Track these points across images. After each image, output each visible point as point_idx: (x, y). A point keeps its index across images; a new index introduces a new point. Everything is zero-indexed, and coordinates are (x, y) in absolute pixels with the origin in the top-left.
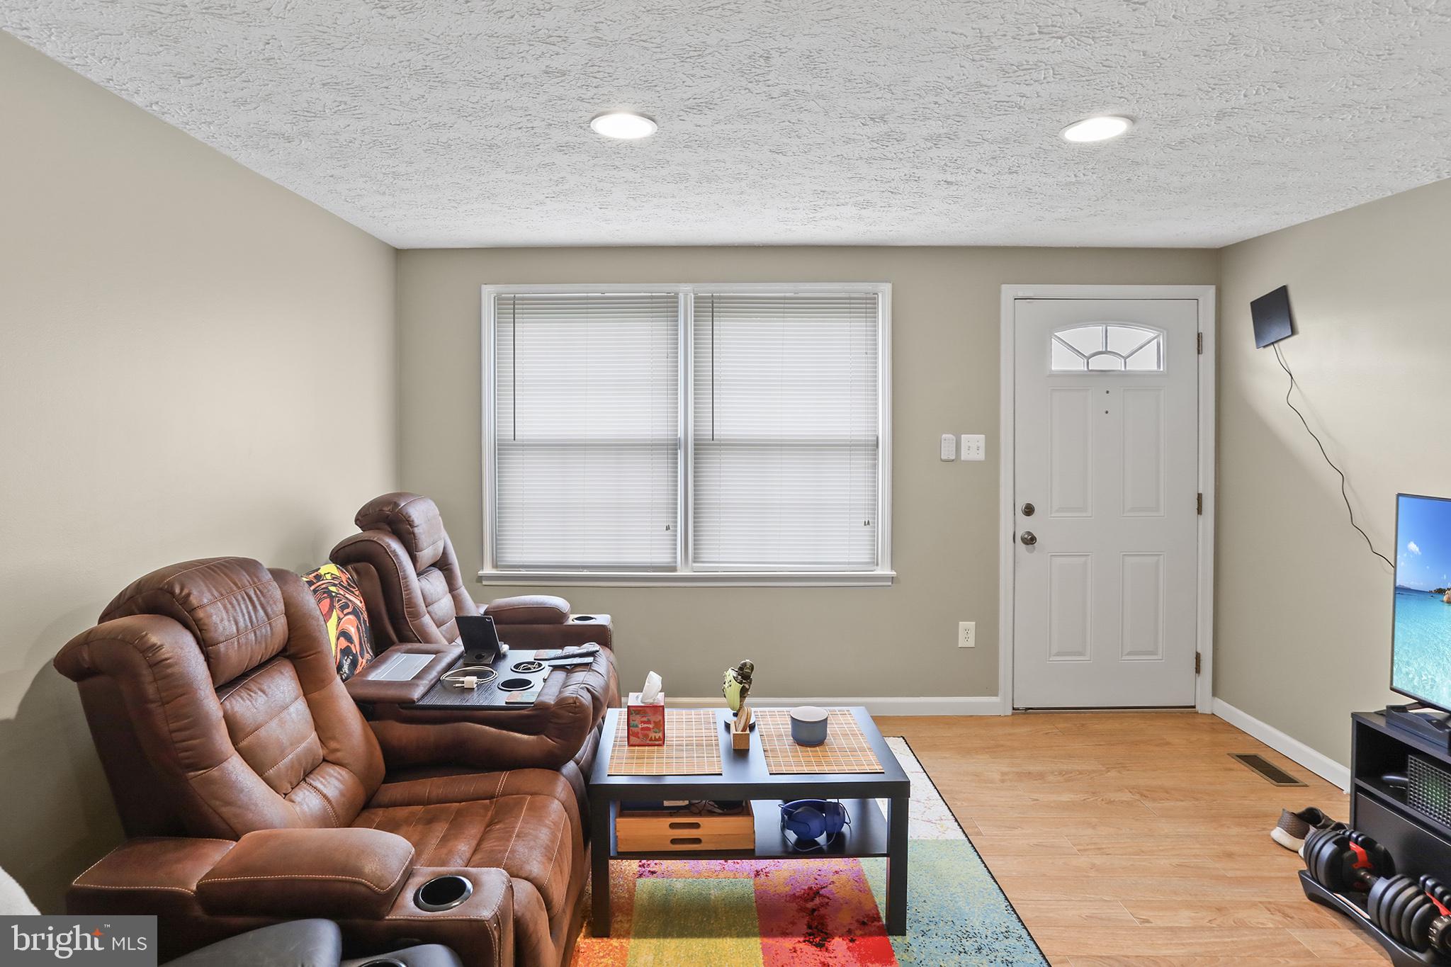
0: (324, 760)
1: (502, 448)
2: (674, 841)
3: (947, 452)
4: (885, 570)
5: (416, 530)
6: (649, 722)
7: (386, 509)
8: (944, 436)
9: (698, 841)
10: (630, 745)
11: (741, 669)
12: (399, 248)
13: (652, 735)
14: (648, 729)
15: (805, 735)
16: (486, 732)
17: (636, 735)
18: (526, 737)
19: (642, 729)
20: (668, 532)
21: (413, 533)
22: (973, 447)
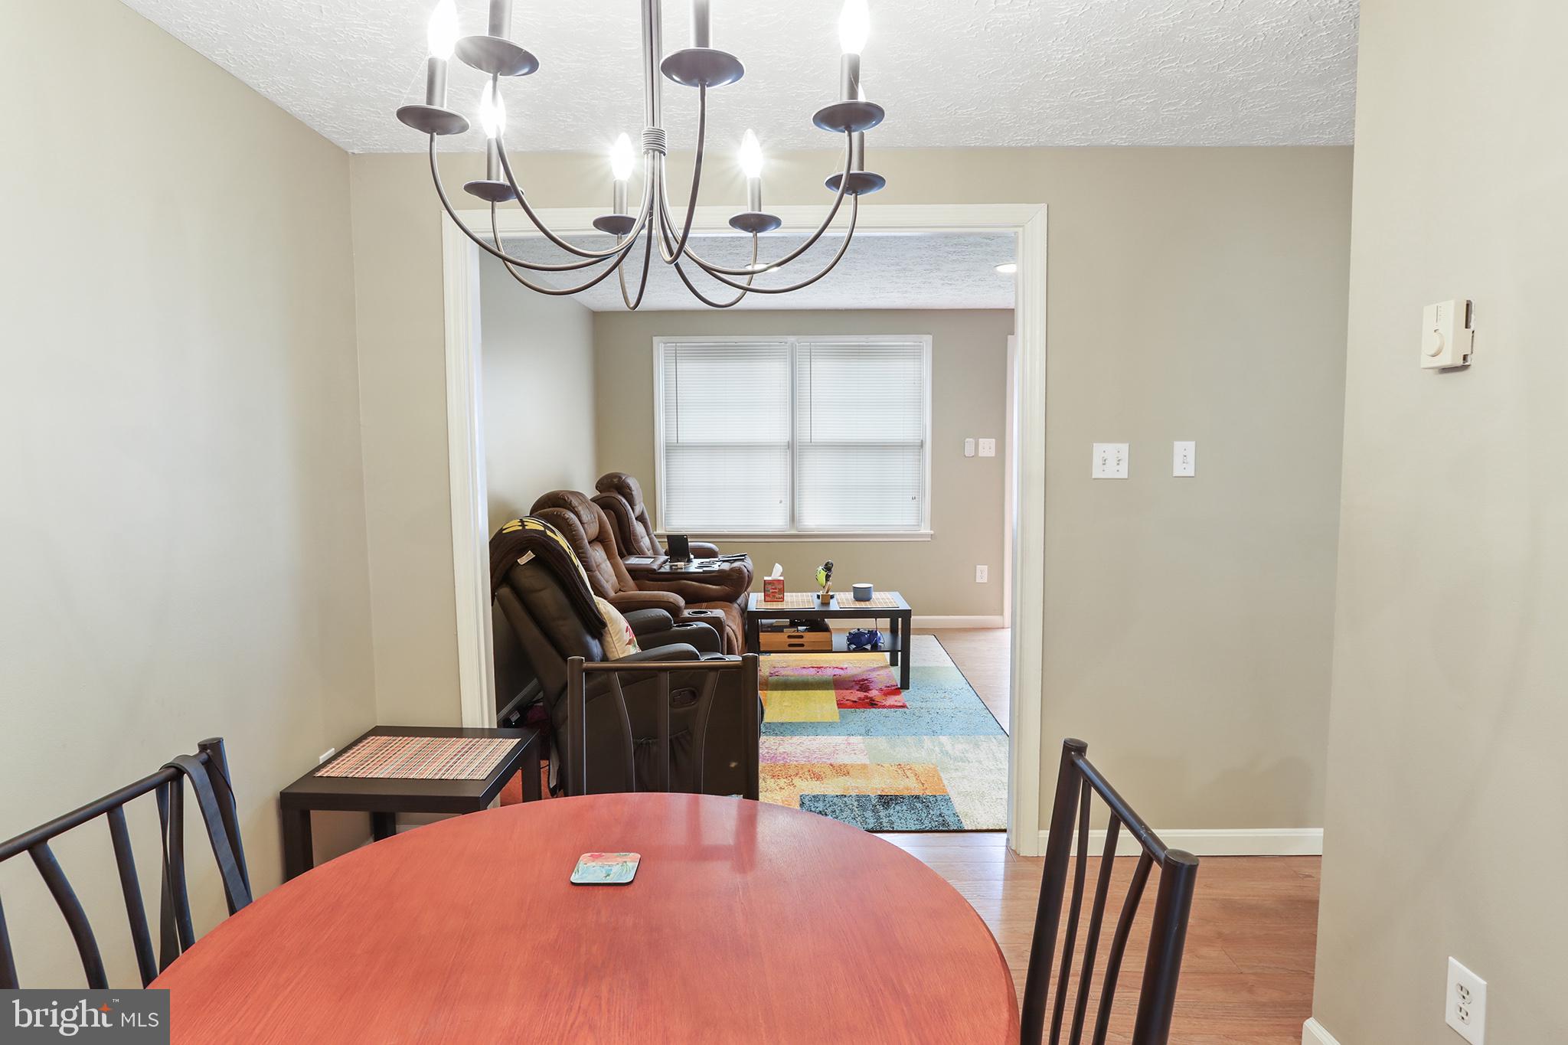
0: (620, 590)
1: (670, 448)
2: (790, 645)
3: (969, 451)
4: (926, 530)
5: (633, 493)
6: (775, 589)
7: (615, 480)
8: (967, 440)
9: (802, 645)
10: (765, 601)
11: (826, 565)
12: (595, 309)
13: (777, 596)
14: (775, 592)
15: (860, 596)
16: (693, 585)
17: (769, 596)
18: (714, 587)
19: (773, 592)
20: (781, 505)
21: (632, 494)
22: (987, 447)
